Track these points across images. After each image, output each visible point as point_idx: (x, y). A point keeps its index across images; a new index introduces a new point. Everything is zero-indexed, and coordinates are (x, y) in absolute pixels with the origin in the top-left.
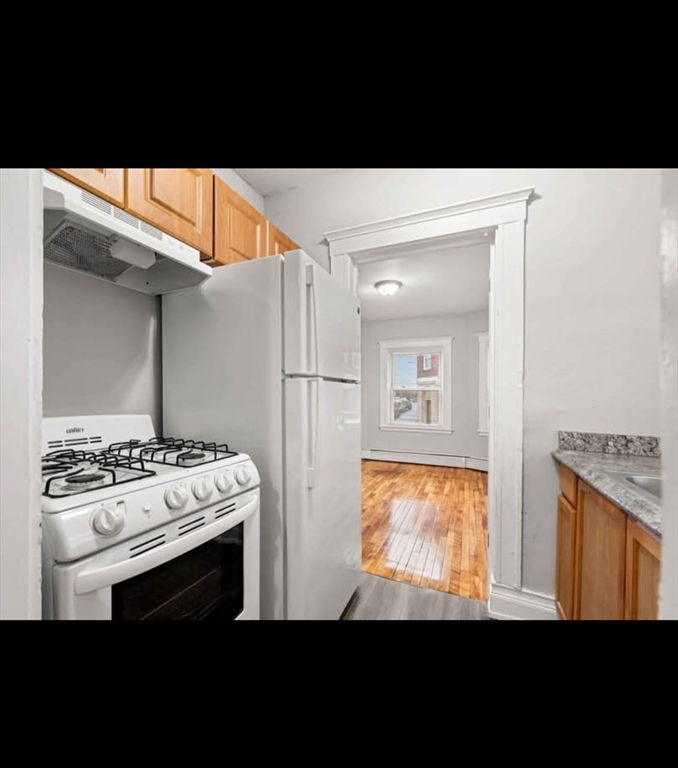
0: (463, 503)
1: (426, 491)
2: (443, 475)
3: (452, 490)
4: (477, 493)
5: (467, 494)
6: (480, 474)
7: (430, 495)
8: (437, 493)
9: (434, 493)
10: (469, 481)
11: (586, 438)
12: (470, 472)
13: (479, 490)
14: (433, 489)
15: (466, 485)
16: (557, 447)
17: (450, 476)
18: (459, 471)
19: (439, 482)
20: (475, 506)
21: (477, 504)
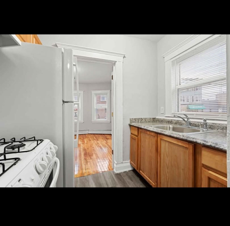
0: (92, 144)
1: (79, 144)
2: (82, 137)
3: (87, 142)
4: (95, 141)
5: (92, 142)
6: (93, 135)
7: (82, 145)
8: (83, 144)
9: (82, 144)
10: (91, 138)
11: (135, 119)
12: (90, 135)
13: (95, 139)
14: (81, 143)
15: (91, 139)
16: (129, 122)
17: (84, 137)
18: (86, 135)
19: (82, 140)
20: (96, 145)
21: (97, 144)
